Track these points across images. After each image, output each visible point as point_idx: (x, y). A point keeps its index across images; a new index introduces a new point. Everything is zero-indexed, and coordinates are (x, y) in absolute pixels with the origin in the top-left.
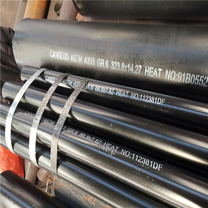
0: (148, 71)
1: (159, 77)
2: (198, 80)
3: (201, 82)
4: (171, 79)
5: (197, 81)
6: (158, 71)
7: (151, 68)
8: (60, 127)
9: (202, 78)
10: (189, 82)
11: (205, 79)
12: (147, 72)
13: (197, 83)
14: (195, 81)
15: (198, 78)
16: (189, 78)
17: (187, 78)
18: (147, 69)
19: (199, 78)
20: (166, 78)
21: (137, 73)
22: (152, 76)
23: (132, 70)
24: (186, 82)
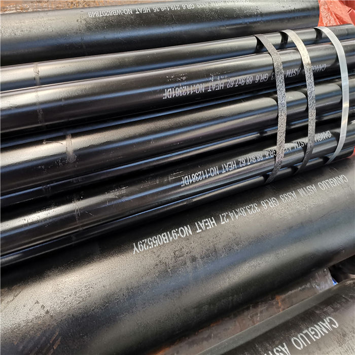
2: (154, 242)
3: (150, 241)
5: (155, 240)
6: (200, 228)
7: (210, 227)
10: (163, 234)
11: (148, 246)
12: (212, 221)
13: (154, 238)
15: (156, 244)
17: (166, 237)
19: (154, 244)
21: (223, 215)
22: (205, 220)
23: (230, 214)
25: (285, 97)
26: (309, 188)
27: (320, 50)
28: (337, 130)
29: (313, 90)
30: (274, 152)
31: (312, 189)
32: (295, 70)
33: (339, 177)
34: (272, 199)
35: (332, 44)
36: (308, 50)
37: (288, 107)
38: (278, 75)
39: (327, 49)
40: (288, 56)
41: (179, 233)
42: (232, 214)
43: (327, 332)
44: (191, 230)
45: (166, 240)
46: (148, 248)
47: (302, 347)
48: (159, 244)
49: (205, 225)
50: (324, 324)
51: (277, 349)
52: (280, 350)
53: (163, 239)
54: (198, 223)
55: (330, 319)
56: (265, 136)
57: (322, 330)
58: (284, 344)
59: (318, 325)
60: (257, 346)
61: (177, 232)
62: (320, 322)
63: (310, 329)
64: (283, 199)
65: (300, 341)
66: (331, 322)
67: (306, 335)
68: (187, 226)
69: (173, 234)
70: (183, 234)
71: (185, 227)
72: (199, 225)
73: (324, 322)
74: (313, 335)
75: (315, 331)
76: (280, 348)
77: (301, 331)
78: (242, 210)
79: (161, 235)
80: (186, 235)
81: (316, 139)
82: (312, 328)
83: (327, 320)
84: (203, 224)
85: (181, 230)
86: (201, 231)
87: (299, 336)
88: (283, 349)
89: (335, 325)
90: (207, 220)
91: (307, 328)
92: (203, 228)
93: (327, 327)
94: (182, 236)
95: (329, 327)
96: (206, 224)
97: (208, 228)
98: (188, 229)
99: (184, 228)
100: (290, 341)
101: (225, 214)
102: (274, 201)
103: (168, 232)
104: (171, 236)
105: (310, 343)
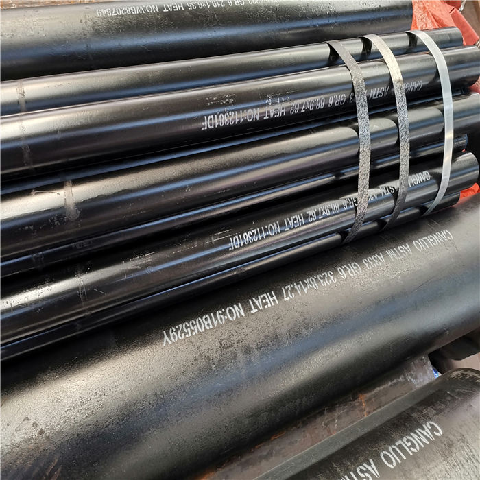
0: (271, 299)
1: (250, 300)
2: (193, 328)
3: (187, 327)
4: (231, 308)
5: (193, 325)
6: (256, 307)
7: (269, 305)
8: (359, 92)
9: (188, 333)
10: (204, 317)
11: (183, 334)
12: (272, 296)
13: (192, 323)
14: (196, 324)
15: (194, 331)
16: (206, 323)
17: (209, 321)
18: (274, 301)
19: (192, 331)
20: (239, 304)
21: (286, 287)
22: (262, 296)
23: (296, 287)
24: (207, 316)
25: (369, 125)
26: (401, 249)
27: (415, 62)
28: (437, 171)
29: (406, 116)
30: (355, 201)
31: (405, 250)
32: (382, 90)
33: (441, 233)
34: (353, 264)
35: (430, 54)
36: (398, 62)
37: (373, 140)
38: (358, 96)
39: (423, 60)
40: (371, 70)
41: (226, 315)
42: (299, 286)
43: (428, 443)
44: (244, 310)
45: (208, 325)
46: (183, 337)
47: (394, 464)
48: (199, 331)
49: (262, 302)
50: (424, 432)
51: (362, 467)
52: (365, 470)
53: (204, 324)
54: (252, 301)
55: (431, 425)
56: (342, 180)
57: (420, 440)
58: (371, 461)
59: (415, 433)
60: (334, 466)
61: (224, 314)
62: (419, 429)
63: (405, 439)
64: (367, 265)
65: (393, 456)
66: (433, 429)
67: (400, 447)
68: (237, 305)
69: (218, 317)
70: (232, 316)
71: (235, 306)
72: (254, 303)
73: (423, 429)
74: (409, 447)
75: (412, 442)
76: (365, 467)
77: (393, 442)
78: (313, 281)
79: (202, 319)
80: (237, 317)
81: (411, 182)
82: (408, 437)
83: (427, 426)
84: (260, 301)
85: (230, 310)
86: (256, 310)
87: (390, 449)
88: (369, 468)
89: (438, 431)
90: (265, 295)
91: (401, 438)
92: (260, 306)
93: (427, 435)
94: (231, 319)
95: (430, 435)
96: (264, 301)
97: (266, 307)
98: (239, 308)
99: (234, 308)
100: (379, 456)
101: (289, 286)
102: (355, 268)
103: (212, 314)
104: (216, 318)
105: (405, 458)
